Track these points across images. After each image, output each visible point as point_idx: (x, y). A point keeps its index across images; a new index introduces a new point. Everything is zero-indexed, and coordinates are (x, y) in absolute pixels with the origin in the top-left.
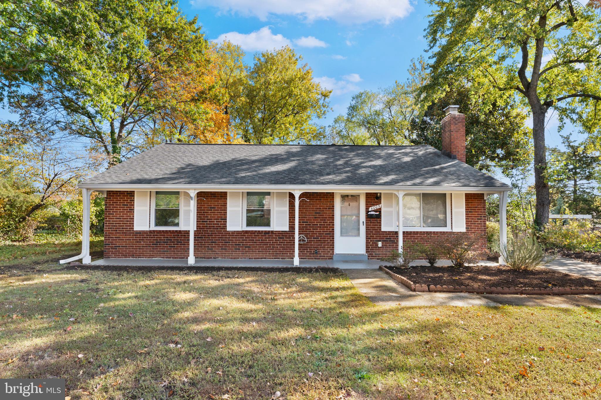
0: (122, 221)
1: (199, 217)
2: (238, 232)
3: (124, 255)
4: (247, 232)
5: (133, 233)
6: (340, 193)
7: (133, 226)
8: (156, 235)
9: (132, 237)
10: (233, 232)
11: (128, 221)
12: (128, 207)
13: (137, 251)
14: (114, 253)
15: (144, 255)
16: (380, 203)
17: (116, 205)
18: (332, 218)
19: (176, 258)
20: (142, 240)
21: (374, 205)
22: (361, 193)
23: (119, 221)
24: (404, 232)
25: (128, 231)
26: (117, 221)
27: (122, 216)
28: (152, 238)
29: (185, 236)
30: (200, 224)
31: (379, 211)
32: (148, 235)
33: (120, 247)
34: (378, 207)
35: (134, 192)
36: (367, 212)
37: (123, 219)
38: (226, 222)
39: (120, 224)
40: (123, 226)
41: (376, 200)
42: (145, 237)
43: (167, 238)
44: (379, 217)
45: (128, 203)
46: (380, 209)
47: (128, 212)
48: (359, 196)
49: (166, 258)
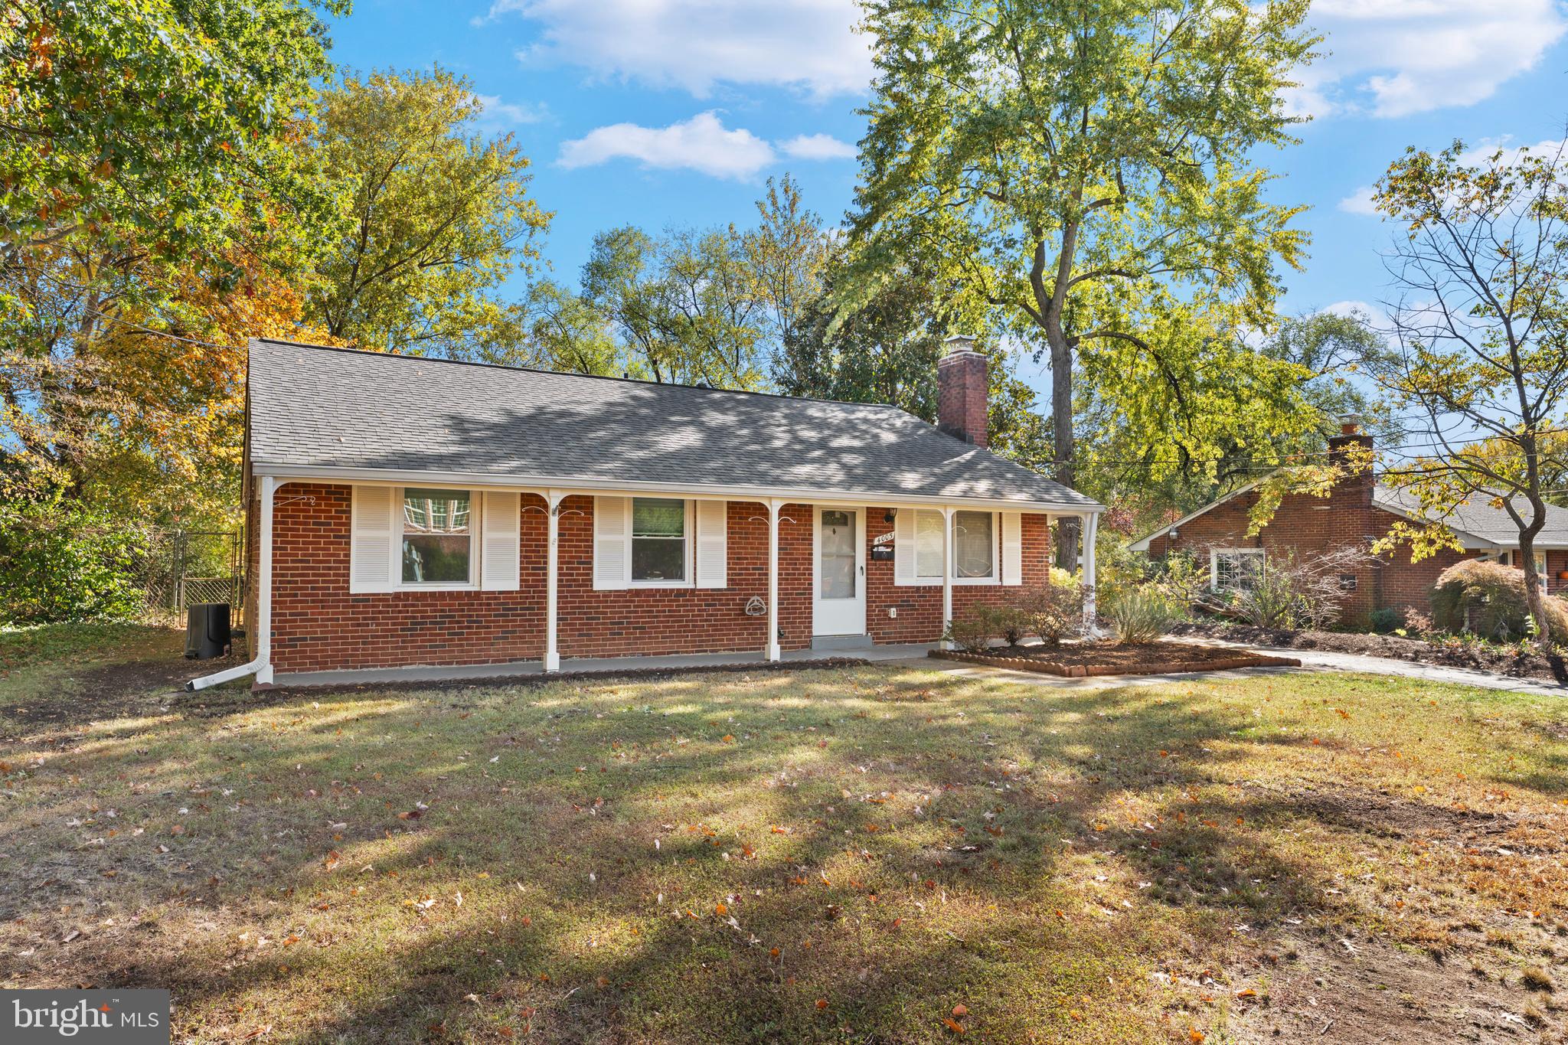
0: (312, 568)
1: (526, 557)
2: (619, 594)
3: (318, 663)
4: (637, 593)
5: (347, 601)
6: (820, 507)
7: (348, 582)
8: (413, 605)
9: (343, 613)
10: (607, 594)
11: (330, 568)
12: (332, 530)
13: (357, 650)
14: (286, 659)
15: (378, 661)
16: (892, 529)
17: (294, 523)
18: (809, 560)
19: (465, 663)
20: (373, 619)
21: (881, 533)
22: (857, 508)
23: (304, 568)
24: (955, 589)
25: (329, 595)
26: (297, 568)
27: (312, 555)
28: (400, 612)
29: (489, 604)
30: (528, 575)
31: (891, 544)
32: (389, 606)
33: (305, 639)
34: (888, 537)
35: (349, 487)
36: (870, 547)
37: (314, 561)
38: (591, 569)
39: (307, 575)
40: (317, 582)
41: (886, 524)
42: (380, 612)
43: (442, 611)
44: (890, 557)
45: (331, 518)
46: (893, 541)
47: (332, 543)
48: (854, 514)
49: (440, 664)
